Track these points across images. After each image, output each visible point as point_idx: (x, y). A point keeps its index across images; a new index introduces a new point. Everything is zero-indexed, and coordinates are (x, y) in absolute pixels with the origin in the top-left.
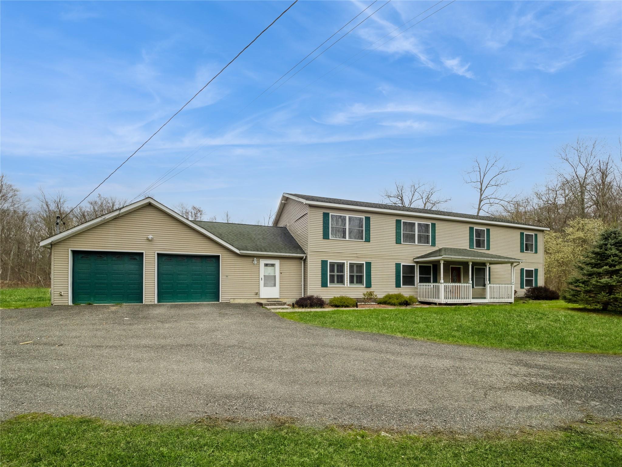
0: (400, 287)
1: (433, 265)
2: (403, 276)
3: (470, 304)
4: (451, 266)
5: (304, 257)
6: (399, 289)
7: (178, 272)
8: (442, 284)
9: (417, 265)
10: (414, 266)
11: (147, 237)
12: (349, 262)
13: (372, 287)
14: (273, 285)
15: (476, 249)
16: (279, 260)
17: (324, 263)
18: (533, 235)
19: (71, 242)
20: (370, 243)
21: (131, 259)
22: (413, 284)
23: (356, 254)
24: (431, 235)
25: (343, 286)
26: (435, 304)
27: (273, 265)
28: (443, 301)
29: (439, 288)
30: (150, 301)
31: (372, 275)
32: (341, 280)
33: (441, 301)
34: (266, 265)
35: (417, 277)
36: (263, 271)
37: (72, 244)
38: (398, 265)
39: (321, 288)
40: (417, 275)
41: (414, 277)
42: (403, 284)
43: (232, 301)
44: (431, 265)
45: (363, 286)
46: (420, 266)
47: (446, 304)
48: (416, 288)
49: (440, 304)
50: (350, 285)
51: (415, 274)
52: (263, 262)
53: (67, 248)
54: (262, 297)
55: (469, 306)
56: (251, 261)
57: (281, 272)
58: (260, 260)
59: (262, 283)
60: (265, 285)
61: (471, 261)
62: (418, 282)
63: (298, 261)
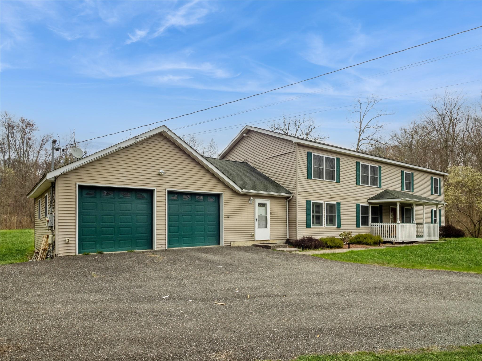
0: (359, 227)
1: (380, 206)
2: (361, 216)
3: (414, 242)
4: (391, 207)
5: (291, 197)
6: (359, 228)
7: (183, 212)
8: (399, 224)
9: (370, 206)
10: (368, 206)
11: (158, 171)
12: (326, 202)
13: (342, 227)
14: (264, 226)
15: (406, 191)
16: (269, 200)
17: (308, 202)
18: (438, 179)
19: (79, 174)
20: (339, 184)
21: (139, 196)
22: (368, 225)
23: (330, 195)
24: (379, 177)
25: (321, 226)
26: (392, 243)
27: (264, 205)
28: (400, 240)
29: (396, 228)
30: (161, 246)
31: (341, 215)
32: (318, 220)
33: (398, 240)
34: (260, 205)
35: (370, 217)
36: (258, 211)
37: (79, 177)
38: (358, 205)
39: (306, 229)
40: (370, 215)
41: (368, 217)
42: (362, 225)
43: (233, 244)
44: (378, 206)
45: (334, 226)
46: (371, 206)
47: (403, 243)
48: (369, 228)
49: (396, 243)
50: (326, 226)
51: (368, 215)
52: (258, 201)
53: (74, 183)
54: (257, 239)
55: (414, 244)
56: (248, 201)
57: (271, 212)
58: (255, 199)
59: (256, 223)
60: (259, 227)
61: (415, 203)
62: (371, 222)
63: (283, 201)
